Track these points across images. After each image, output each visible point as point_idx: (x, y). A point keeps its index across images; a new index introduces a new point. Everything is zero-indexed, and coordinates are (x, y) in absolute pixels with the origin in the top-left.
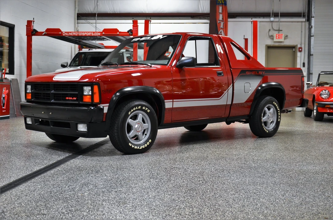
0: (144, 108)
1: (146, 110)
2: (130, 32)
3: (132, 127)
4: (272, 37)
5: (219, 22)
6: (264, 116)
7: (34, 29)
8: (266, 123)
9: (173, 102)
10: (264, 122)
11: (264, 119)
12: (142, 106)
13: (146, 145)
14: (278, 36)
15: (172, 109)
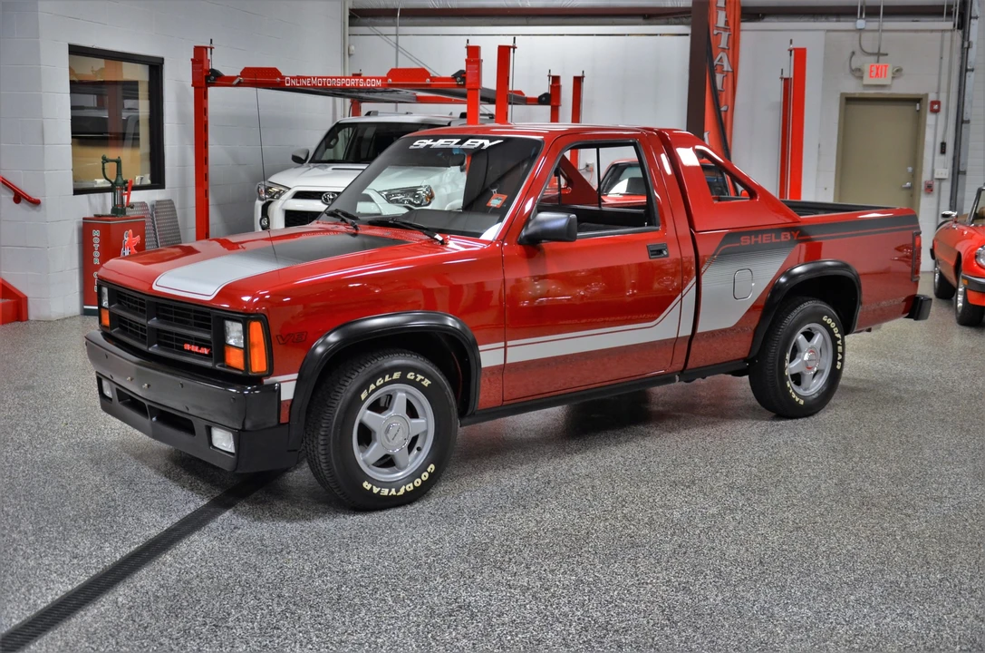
0: (410, 376)
1: (418, 380)
2: (459, 79)
3: (375, 432)
4: (858, 73)
5: (715, 32)
6: (792, 359)
7: (213, 70)
8: (797, 379)
9: (505, 347)
10: (792, 376)
11: (792, 367)
12: (405, 369)
13: (418, 482)
14: (874, 69)
15: (504, 369)
